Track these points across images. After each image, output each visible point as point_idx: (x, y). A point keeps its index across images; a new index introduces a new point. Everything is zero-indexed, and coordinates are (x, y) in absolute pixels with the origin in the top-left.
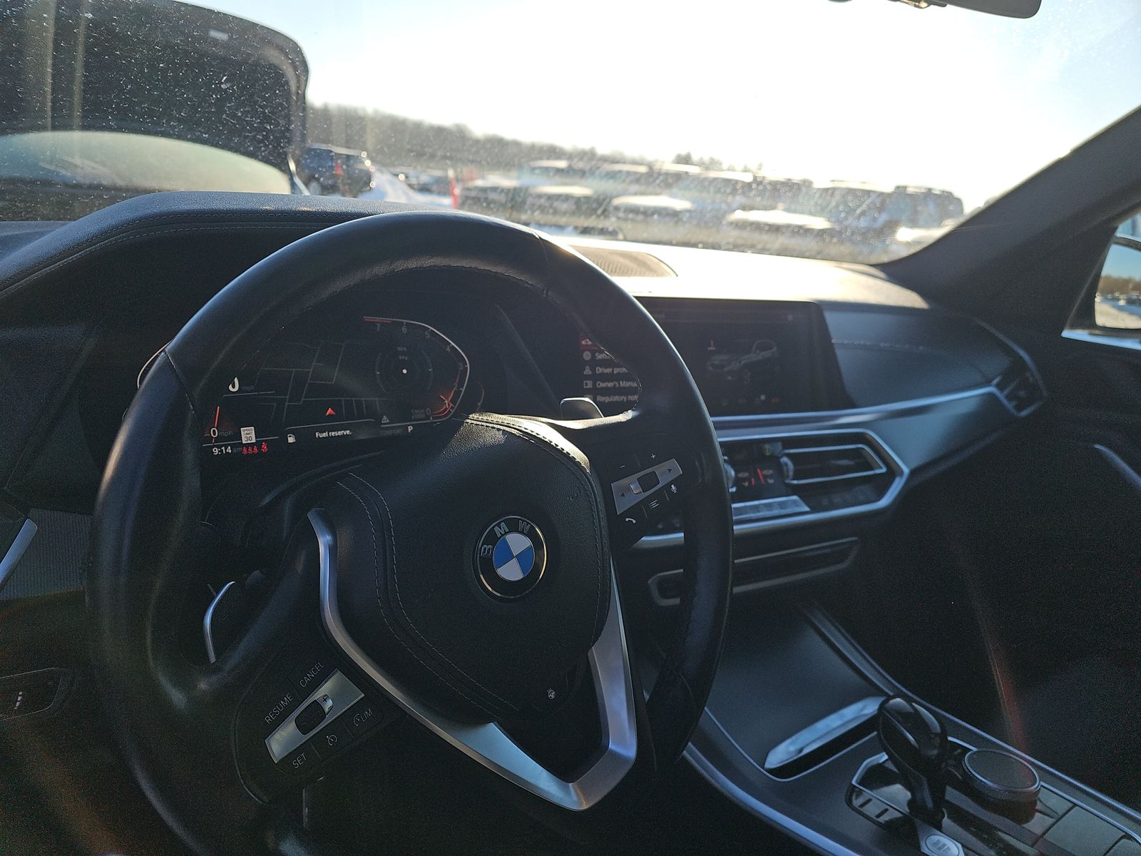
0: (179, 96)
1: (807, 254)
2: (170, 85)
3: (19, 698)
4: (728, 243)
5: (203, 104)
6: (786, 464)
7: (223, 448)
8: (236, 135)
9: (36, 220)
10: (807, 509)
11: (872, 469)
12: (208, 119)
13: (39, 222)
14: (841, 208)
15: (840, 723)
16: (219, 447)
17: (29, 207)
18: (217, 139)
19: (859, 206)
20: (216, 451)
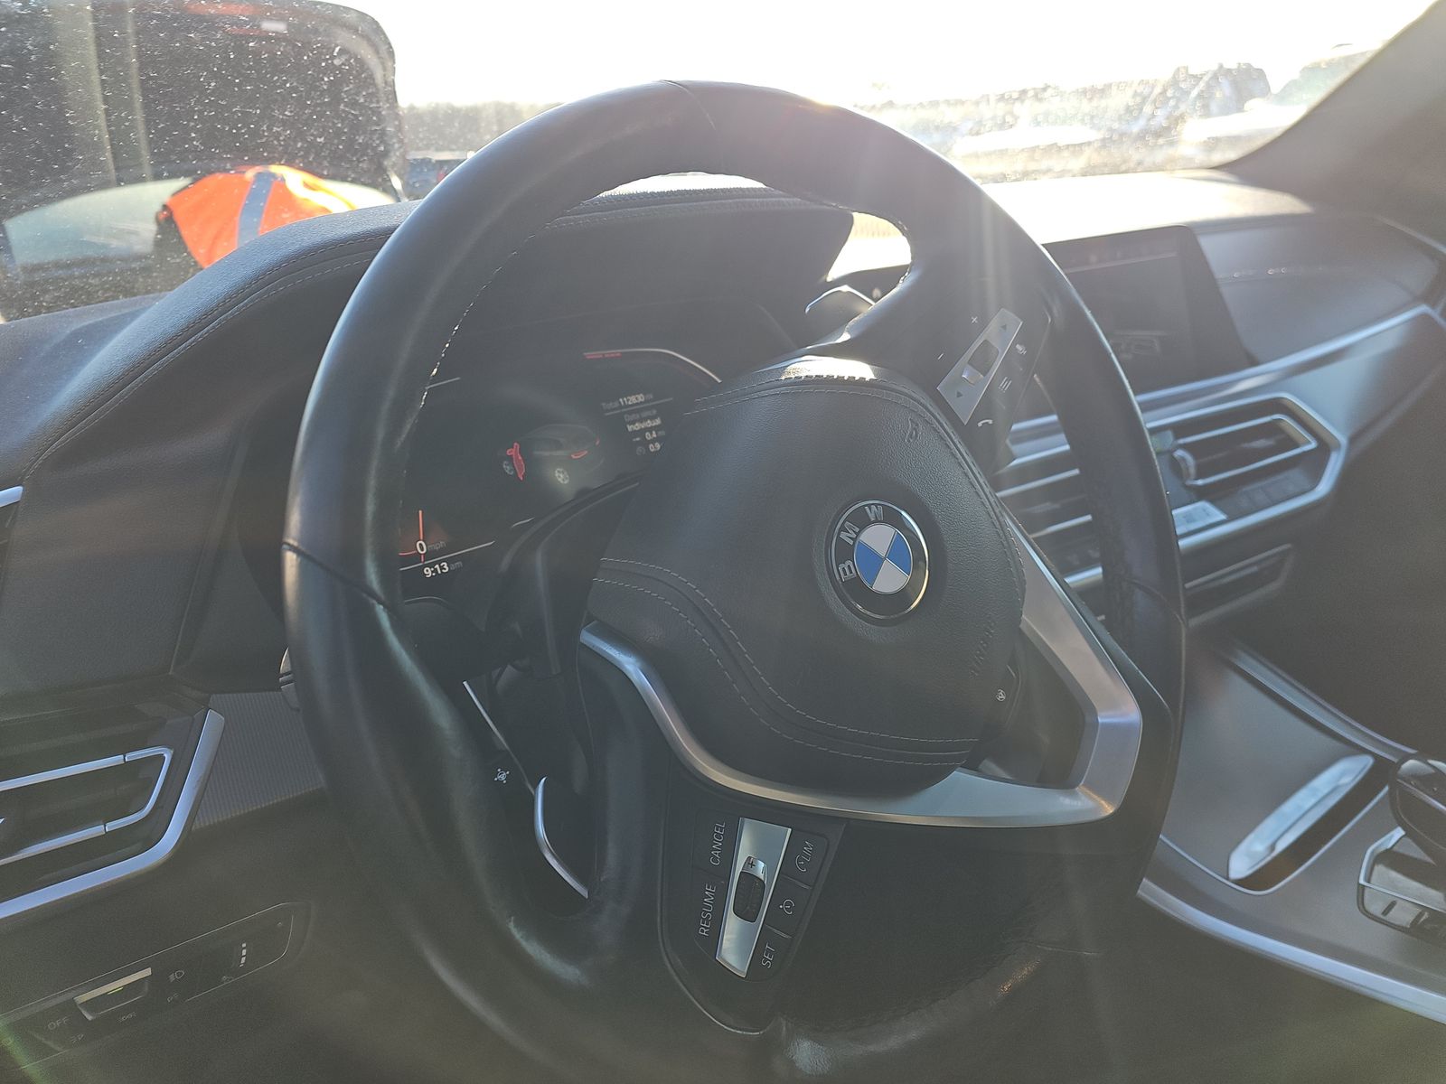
0: (279, 87)
1: (1123, 168)
2: (267, 73)
3: (244, 952)
4: (1015, 172)
5: (313, 93)
6: (1183, 459)
7: (437, 566)
8: (361, 132)
9: (118, 299)
10: (1222, 517)
11: (1296, 446)
12: (321, 115)
13: (122, 300)
14: (1169, 93)
15: (1313, 801)
16: (431, 566)
17: (106, 282)
18: (336, 141)
19: (1194, 86)
20: (428, 572)
